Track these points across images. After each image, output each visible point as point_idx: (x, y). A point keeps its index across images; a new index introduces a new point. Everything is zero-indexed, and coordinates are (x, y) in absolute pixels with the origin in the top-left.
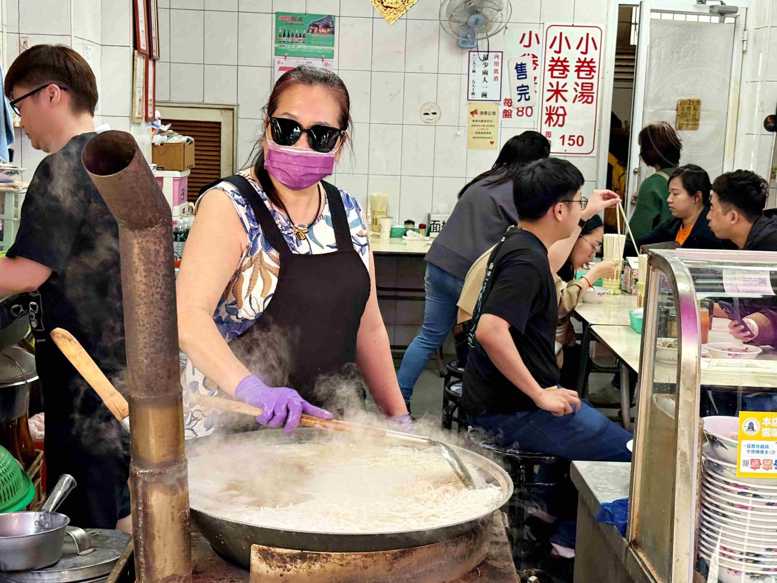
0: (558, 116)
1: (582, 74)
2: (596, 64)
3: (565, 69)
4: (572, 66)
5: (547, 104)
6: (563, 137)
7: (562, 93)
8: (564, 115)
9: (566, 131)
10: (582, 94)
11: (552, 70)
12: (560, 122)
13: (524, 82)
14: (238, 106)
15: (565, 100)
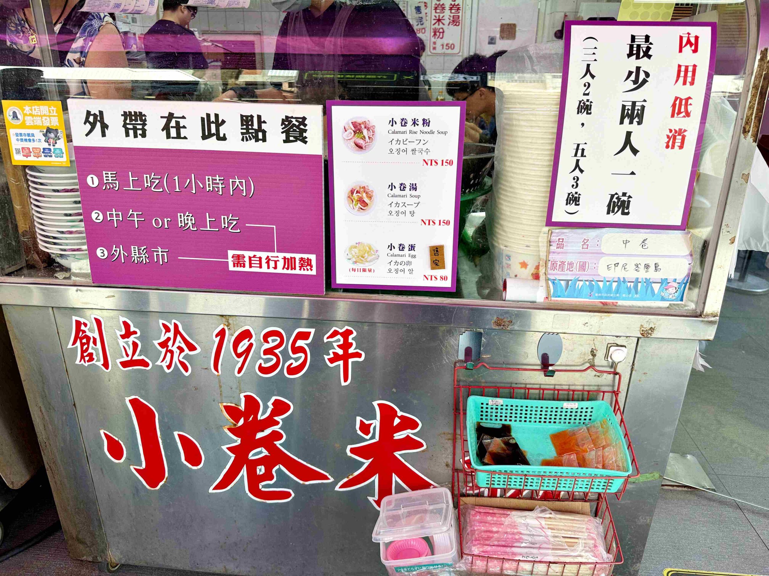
0: (440, 33)
1: (453, 11)
2: (461, 6)
3: (443, 8)
4: (447, 7)
5: (433, 27)
6: (443, 45)
7: (442, 21)
8: (443, 32)
9: (445, 41)
10: (453, 21)
11: (436, 9)
12: (441, 36)
13: (420, 15)
14: (263, 32)
15: (444, 24)
